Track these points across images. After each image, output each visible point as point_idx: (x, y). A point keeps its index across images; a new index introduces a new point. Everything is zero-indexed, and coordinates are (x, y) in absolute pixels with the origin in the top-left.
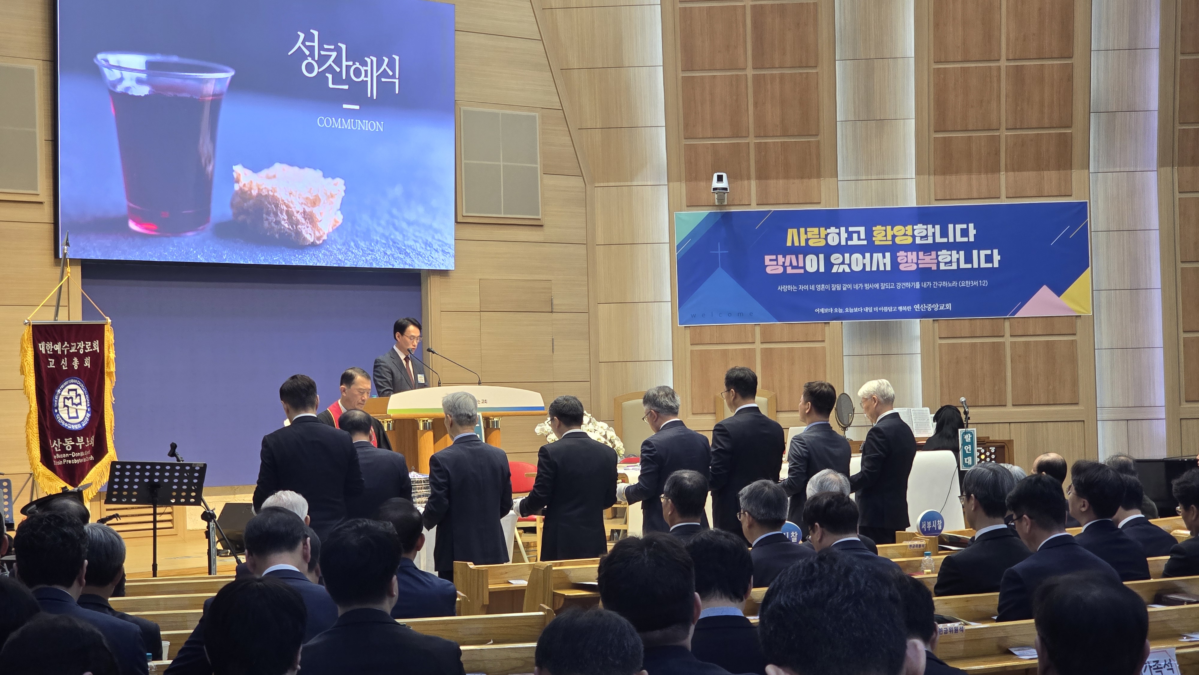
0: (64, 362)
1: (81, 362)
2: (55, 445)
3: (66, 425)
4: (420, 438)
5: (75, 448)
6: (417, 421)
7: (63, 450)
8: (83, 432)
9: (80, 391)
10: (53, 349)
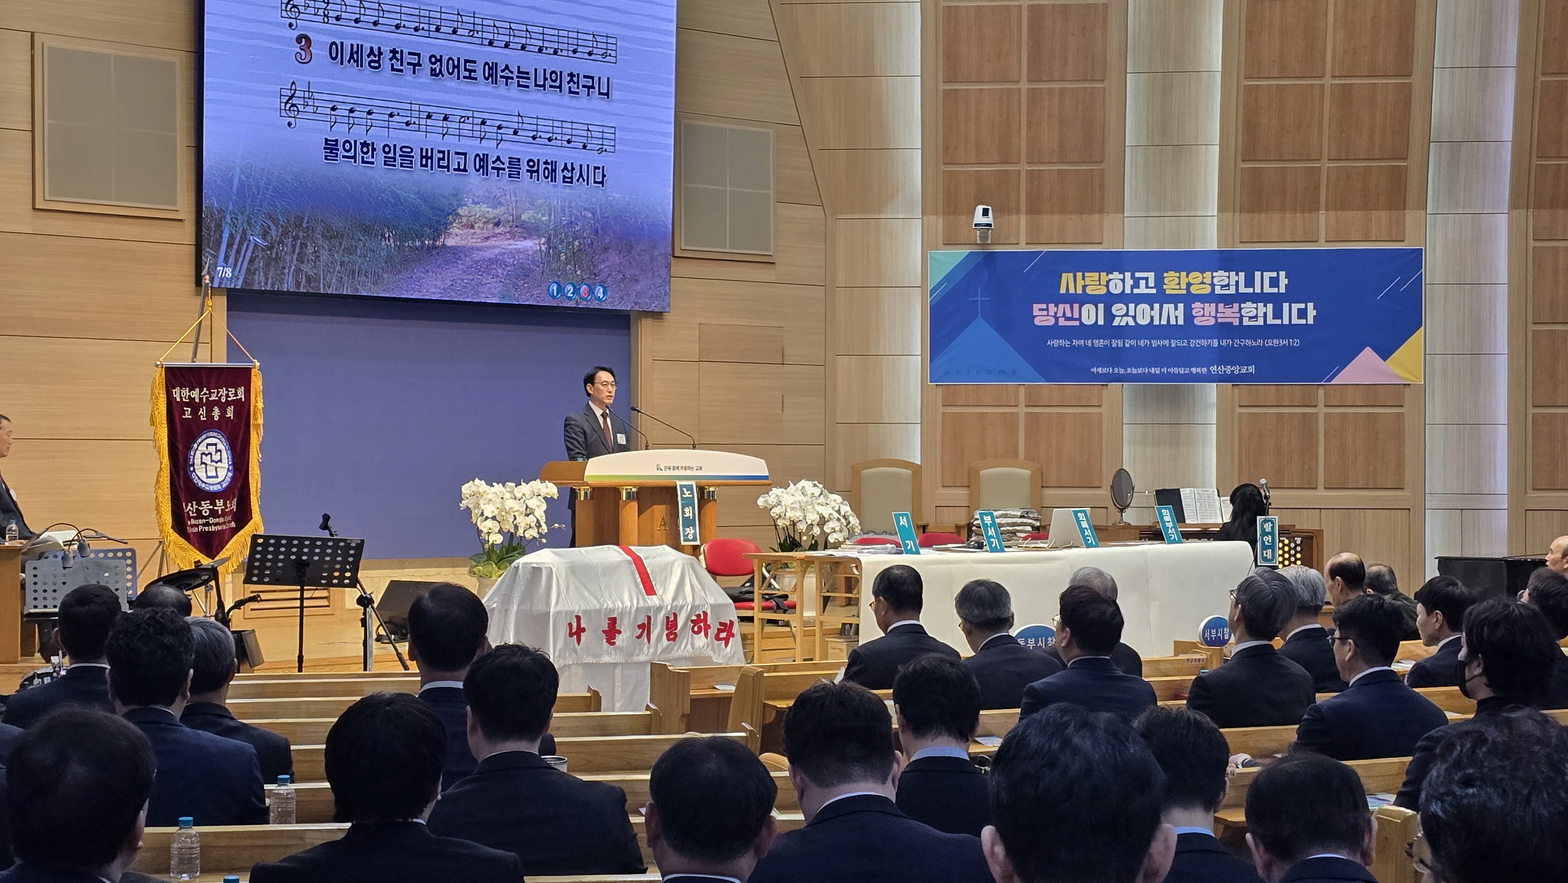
0: (202, 412)
1: (223, 412)
2: (190, 508)
3: (203, 486)
4: (622, 510)
5: (213, 513)
6: (619, 489)
7: (199, 515)
8: (224, 494)
9: (220, 446)
10: (189, 396)
